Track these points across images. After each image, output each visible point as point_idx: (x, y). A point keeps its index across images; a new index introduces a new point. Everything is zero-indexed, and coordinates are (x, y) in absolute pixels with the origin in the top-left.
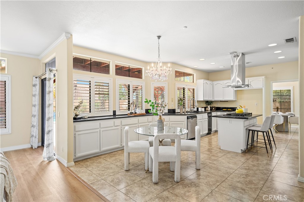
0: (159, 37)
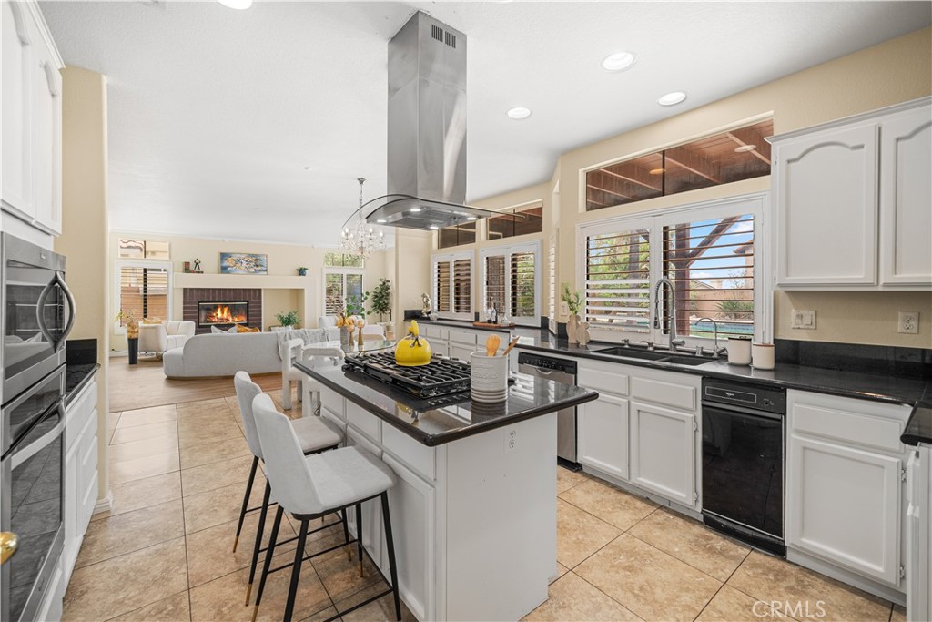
0: (361, 181)
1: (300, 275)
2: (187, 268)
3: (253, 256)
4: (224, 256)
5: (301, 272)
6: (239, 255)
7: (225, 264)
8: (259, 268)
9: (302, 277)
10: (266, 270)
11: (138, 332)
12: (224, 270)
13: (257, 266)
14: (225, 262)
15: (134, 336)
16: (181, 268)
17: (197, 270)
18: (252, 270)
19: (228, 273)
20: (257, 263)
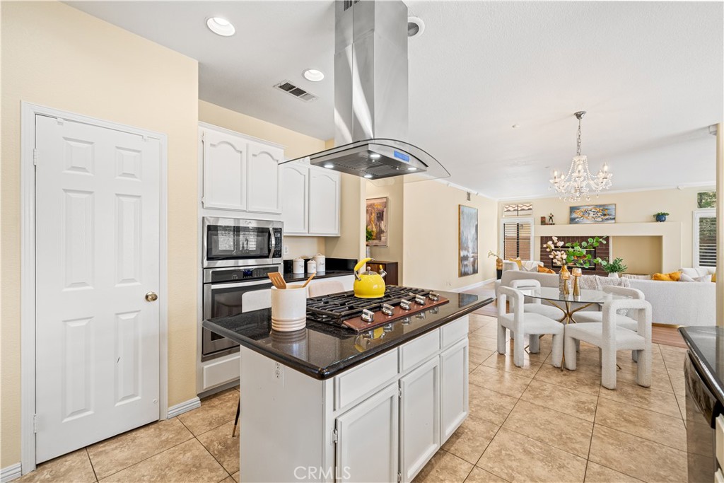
1: (657, 221)
2: (543, 222)
3: (600, 206)
4: (573, 209)
5: (660, 218)
6: (586, 207)
7: (574, 215)
8: (607, 217)
9: (659, 223)
10: (614, 219)
11: (502, 266)
12: (572, 221)
13: (605, 215)
14: (574, 214)
15: (500, 268)
16: (539, 221)
17: (551, 222)
18: (600, 219)
19: (576, 223)
20: (605, 213)
